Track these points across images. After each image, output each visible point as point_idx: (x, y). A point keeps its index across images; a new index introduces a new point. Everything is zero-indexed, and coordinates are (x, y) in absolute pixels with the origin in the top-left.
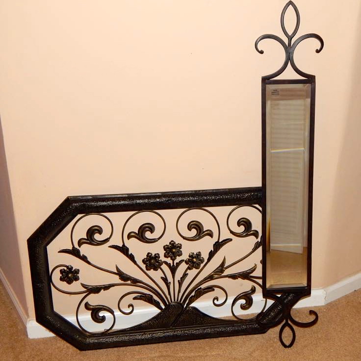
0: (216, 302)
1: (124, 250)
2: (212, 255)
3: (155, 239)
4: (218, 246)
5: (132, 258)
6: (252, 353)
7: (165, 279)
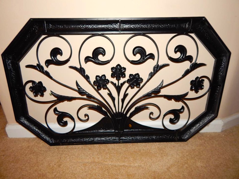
6: (170, 167)
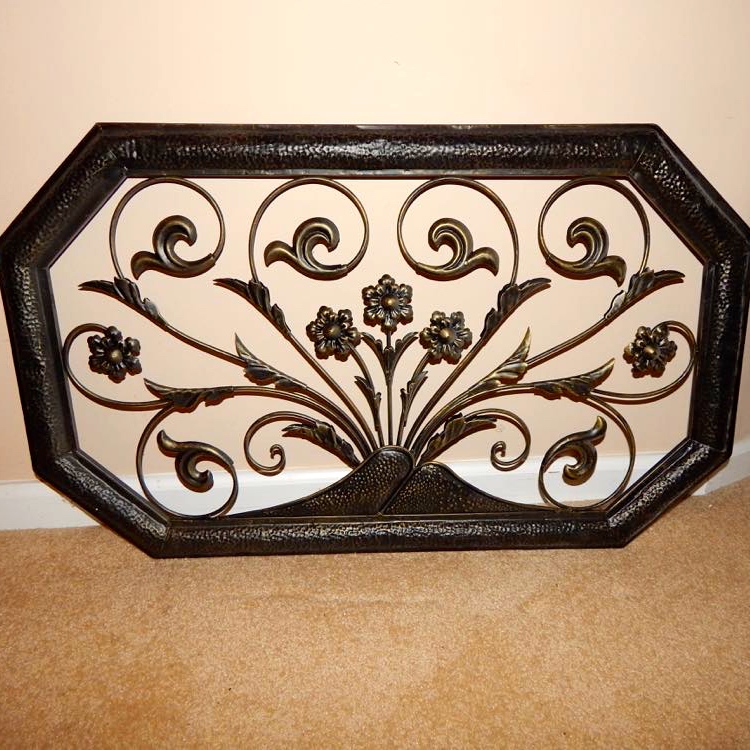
0: (498, 455)
1: (255, 293)
2: (493, 322)
3: (340, 266)
4: (512, 297)
5: (276, 317)
7: (365, 385)
